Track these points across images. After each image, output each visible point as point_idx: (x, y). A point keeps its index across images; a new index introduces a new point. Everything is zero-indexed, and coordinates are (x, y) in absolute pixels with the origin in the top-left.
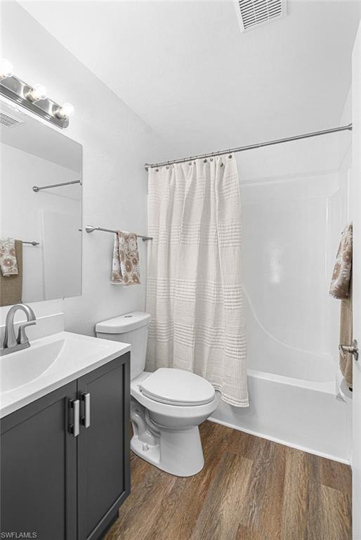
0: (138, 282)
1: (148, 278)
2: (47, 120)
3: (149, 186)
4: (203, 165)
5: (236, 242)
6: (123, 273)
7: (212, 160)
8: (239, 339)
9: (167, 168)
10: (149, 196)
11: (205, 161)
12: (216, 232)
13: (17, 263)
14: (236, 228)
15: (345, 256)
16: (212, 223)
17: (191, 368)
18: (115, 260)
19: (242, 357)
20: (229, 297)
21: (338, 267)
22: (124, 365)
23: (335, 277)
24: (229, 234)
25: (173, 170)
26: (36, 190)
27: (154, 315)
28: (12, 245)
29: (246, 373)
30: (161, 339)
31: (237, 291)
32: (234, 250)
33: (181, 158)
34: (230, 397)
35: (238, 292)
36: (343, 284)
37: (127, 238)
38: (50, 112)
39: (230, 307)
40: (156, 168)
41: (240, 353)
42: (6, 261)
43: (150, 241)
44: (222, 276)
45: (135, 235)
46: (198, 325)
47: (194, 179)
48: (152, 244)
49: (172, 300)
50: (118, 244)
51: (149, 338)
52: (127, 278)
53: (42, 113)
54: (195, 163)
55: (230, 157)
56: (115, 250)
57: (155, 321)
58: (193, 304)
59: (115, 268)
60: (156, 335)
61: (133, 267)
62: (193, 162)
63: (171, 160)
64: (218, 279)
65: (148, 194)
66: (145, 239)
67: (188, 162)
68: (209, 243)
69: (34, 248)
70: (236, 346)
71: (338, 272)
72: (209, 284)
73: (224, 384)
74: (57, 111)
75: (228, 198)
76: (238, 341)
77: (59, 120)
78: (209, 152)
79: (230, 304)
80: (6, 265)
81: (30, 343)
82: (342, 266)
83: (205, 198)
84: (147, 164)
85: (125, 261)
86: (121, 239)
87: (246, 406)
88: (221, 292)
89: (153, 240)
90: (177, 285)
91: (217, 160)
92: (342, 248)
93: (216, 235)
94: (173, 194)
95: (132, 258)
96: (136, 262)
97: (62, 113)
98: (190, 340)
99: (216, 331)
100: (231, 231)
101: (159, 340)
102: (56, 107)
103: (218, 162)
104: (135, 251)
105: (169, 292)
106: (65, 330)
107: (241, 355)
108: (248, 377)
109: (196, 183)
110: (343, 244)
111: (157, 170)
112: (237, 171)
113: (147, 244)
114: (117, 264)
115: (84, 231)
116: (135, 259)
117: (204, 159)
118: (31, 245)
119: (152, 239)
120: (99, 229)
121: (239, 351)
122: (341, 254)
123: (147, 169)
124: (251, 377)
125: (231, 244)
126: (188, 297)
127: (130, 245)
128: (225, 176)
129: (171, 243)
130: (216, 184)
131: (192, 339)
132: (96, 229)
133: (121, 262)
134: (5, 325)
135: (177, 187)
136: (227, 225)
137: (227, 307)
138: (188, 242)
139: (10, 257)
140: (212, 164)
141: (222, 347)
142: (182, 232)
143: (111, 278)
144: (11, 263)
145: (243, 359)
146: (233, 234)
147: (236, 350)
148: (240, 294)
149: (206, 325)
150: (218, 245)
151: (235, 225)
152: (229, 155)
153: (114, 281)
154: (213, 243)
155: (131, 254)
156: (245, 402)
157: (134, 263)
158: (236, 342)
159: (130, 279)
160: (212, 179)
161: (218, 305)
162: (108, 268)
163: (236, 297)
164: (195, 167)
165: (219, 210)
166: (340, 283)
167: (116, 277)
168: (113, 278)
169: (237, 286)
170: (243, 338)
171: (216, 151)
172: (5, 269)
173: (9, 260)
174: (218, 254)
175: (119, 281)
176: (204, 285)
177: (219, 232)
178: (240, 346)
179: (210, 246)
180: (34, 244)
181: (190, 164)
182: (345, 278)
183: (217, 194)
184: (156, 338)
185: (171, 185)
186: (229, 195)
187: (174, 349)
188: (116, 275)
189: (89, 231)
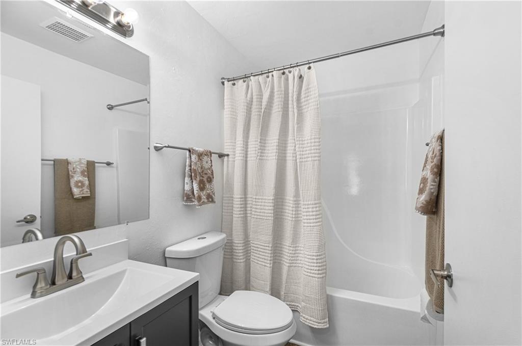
0: (213, 201)
1: (224, 195)
2: (108, 28)
3: (225, 101)
4: (281, 77)
5: (315, 157)
6: (195, 192)
7: (290, 72)
8: (318, 257)
9: (244, 81)
10: (225, 110)
11: (284, 73)
12: (295, 147)
13: (89, 184)
14: (315, 142)
15: (432, 169)
16: (290, 137)
17: (268, 289)
18: (187, 180)
19: (321, 276)
20: (308, 213)
21: (424, 180)
22: (190, 297)
23: (421, 191)
24: (308, 149)
25: (250, 83)
26: (111, 108)
27: (230, 235)
28: (84, 166)
29: (326, 292)
30: (236, 259)
31: (316, 207)
32: (314, 165)
33: (258, 71)
34: (309, 318)
35: (317, 209)
36: (431, 199)
37: (200, 155)
38: (112, 20)
39: (309, 225)
40: (233, 82)
41: (320, 272)
42: (77, 182)
43: (226, 157)
44: (301, 192)
45: (210, 152)
46: (277, 243)
47: (272, 93)
48: (228, 161)
49: (249, 218)
50: (191, 162)
51: (224, 258)
52: (199, 198)
53: (104, 21)
54: (273, 76)
55: (309, 68)
56: (187, 168)
57: (231, 240)
58: (271, 222)
59: (187, 187)
60: (232, 255)
61: (207, 186)
62: (270, 74)
63: (248, 73)
64: (297, 195)
65: (224, 109)
66: (221, 156)
67: (265, 75)
68: (288, 158)
69: (108, 169)
70: (315, 265)
71: (425, 186)
72: (287, 201)
73: (303, 304)
74: (118, 19)
75: (307, 111)
76: (317, 259)
77: (122, 29)
78: (287, 63)
79: (308, 221)
80: (77, 186)
81: (84, 276)
82: (429, 180)
83: (283, 111)
84: (223, 78)
85: (198, 179)
86: (193, 157)
87: (325, 327)
88: (300, 209)
89: (230, 156)
90: (254, 203)
91: (296, 71)
92: (430, 160)
93: (295, 150)
94: (251, 108)
95: (206, 177)
96: (210, 180)
97: (125, 20)
98: (267, 260)
99: (294, 249)
100: (309, 145)
101: (235, 260)
102: (117, 14)
103: (296, 74)
104: (209, 169)
105: (246, 210)
106: (129, 259)
107: (320, 274)
108: (328, 295)
109: (273, 96)
110: (430, 156)
111: (234, 84)
112: (316, 83)
113: (223, 161)
114: (190, 183)
115: (152, 149)
116: (209, 177)
117: (282, 71)
118: (105, 165)
119: (228, 155)
120: (169, 147)
121: (318, 270)
122: (429, 167)
123: (223, 83)
124: (331, 296)
125: (310, 159)
126: (266, 214)
127: (204, 163)
128: (304, 88)
129: (248, 159)
130: (294, 97)
131: (269, 258)
132: (165, 147)
133: (194, 181)
134: (53, 259)
135: (255, 100)
136: (306, 139)
137: (306, 224)
138: (265, 158)
139: (81, 178)
140: (291, 76)
141: (300, 265)
142: (259, 147)
143: (184, 198)
144: (83, 185)
145: (323, 277)
146: (313, 148)
147: (315, 268)
148: (319, 210)
149: (284, 243)
150: (296, 160)
151: (314, 139)
152: (308, 66)
153: (186, 201)
154: (291, 158)
155: (205, 172)
156: (324, 323)
157: (208, 181)
158: (315, 261)
159: (204, 198)
160: (290, 91)
161: (297, 222)
162: (180, 187)
163: (314, 213)
164: (273, 79)
165: (298, 123)
166: (428, 199)
167: (188, 197)
168: (185, 198)
169: (316, 202)
170: (322, 257)
171: (294, 62)
172: (76, 191)
173: (80, 181)
174: (297, 170)
175: (193, 202)
176: (282, 202)
177: (297, 146)
178: (319, 265)
179: (288, 161)
180: (109, 164)
181: (268, 77)
182: (433, 193)
183: (295, 107)
184: (232, 258)
185: (248, 99)
186: (308, 108)
187: (251, 268)
188: (189, 195)
189: (157, 149)
